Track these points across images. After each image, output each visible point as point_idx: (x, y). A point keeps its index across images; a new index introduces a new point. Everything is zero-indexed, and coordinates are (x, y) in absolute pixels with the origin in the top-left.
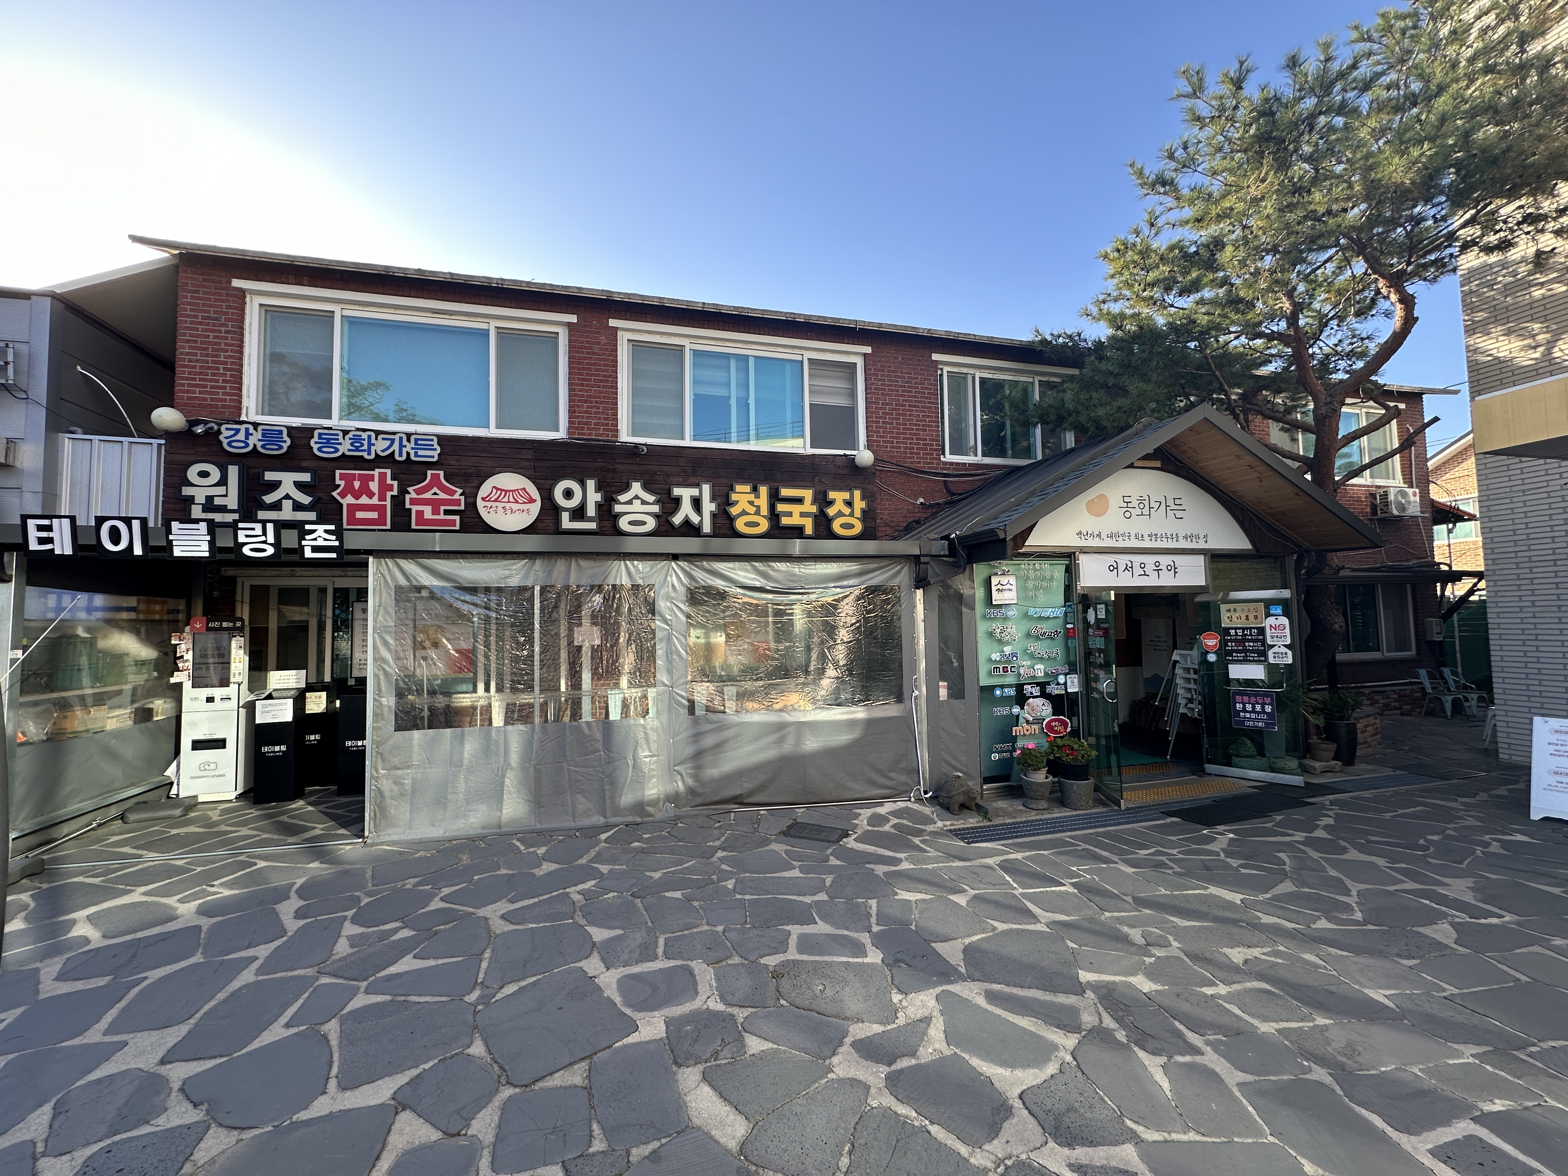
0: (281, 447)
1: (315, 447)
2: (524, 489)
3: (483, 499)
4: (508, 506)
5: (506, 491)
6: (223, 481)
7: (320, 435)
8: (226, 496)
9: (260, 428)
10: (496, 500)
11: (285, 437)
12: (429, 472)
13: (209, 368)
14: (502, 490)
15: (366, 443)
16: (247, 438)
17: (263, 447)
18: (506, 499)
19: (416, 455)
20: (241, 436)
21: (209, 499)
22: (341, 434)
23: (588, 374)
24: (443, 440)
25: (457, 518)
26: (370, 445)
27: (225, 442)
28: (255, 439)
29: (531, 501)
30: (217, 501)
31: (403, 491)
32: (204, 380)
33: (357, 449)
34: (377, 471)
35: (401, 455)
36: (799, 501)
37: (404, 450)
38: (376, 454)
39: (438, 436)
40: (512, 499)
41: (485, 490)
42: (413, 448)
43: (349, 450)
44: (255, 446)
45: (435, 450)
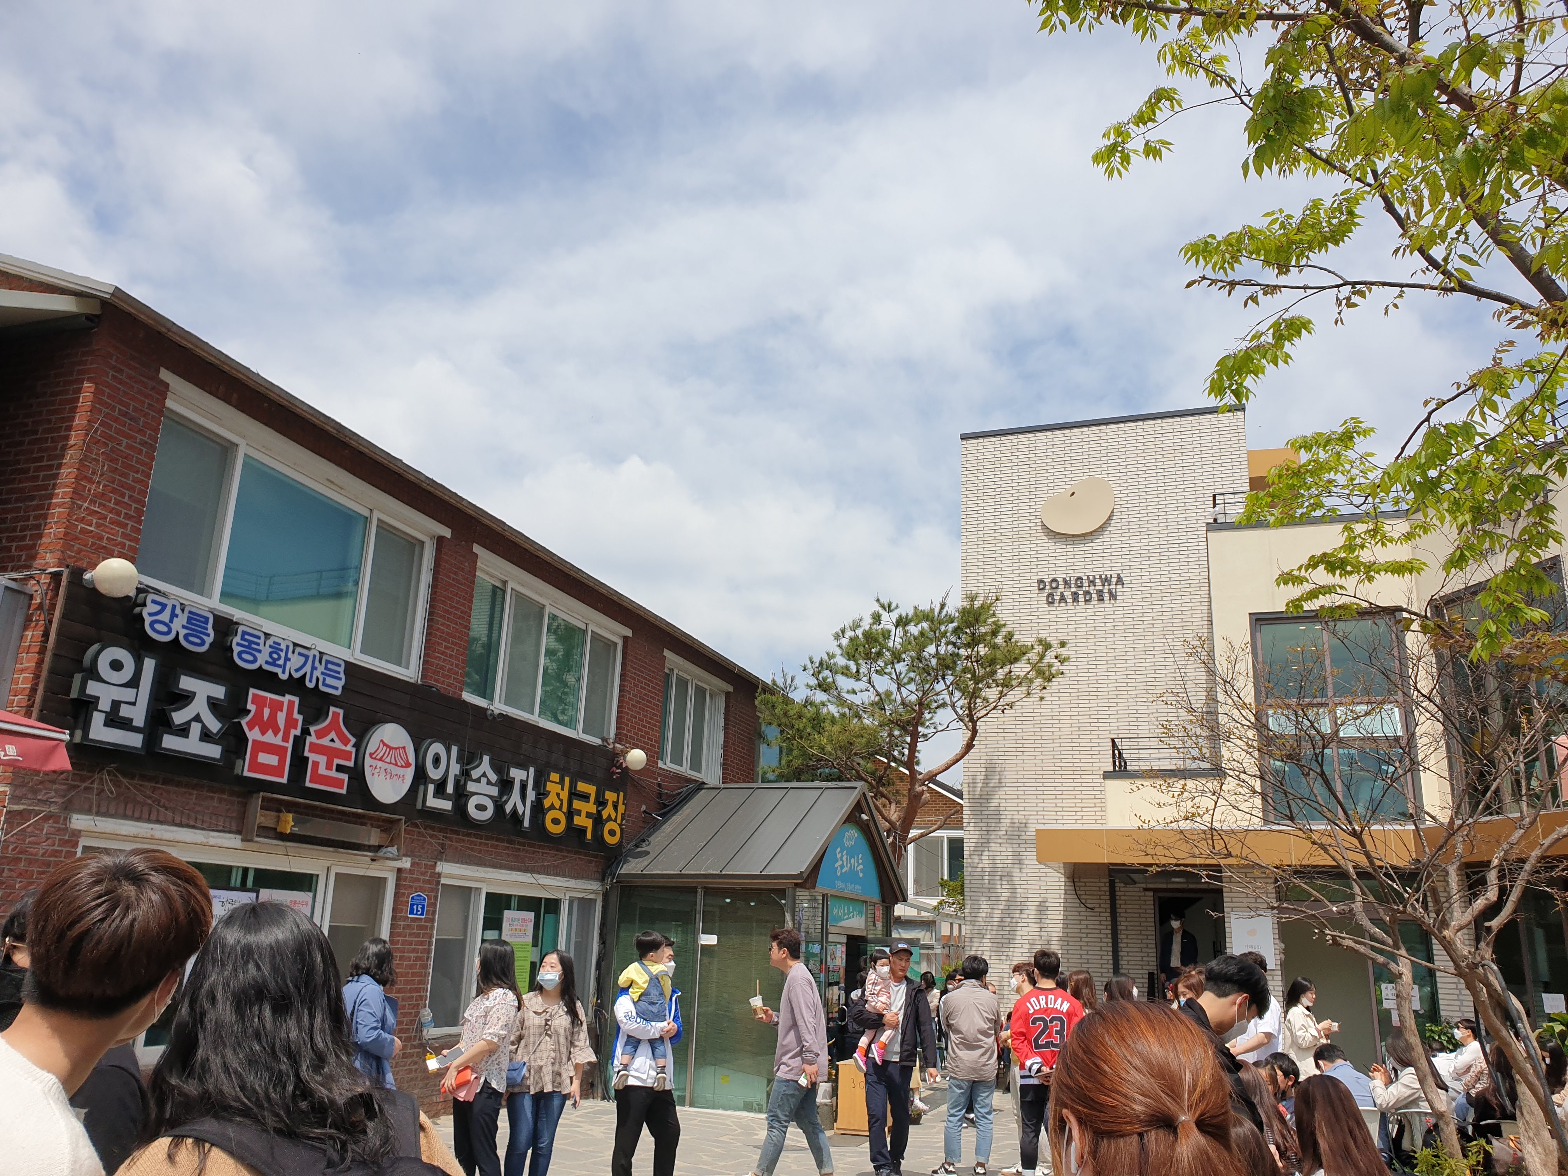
0: (203, 643)
1: (236, 649)
2: (404, 748)
3: (371, 755)
4: (390, 767)
5: (391, 748)
6: (134, 683)
7: (244, 633)
8: (134, 704)
9: (187, 609)
10: (380, 760)
11: (211, 631)
12: (332, 709)
14: (388, 746)
15: (283, 654)
16: (171, 621)
17: (186, 637)
18: (388, 759)
19: (324, 684)
20: (165, 616)
21: (116, 705)
22: (263, 637)
24: (351, 669)
25: (345, 777)
26: (287, 659)
27: (148, 620)
28: (178, 625)
29: (408, 765)
30: (125, 711)
31: (305, 732)
33: (273, 664)
34: (288, 697)
35: (311, 681)
36: (587, 798)
37: (315, 674)
38: (290, 674)
39: (345, 661)
40: (393, 760)
41: (374, 742)
42: (322, 673)
43: (267, 662)
44: (178, 633)
45: (340, 679)
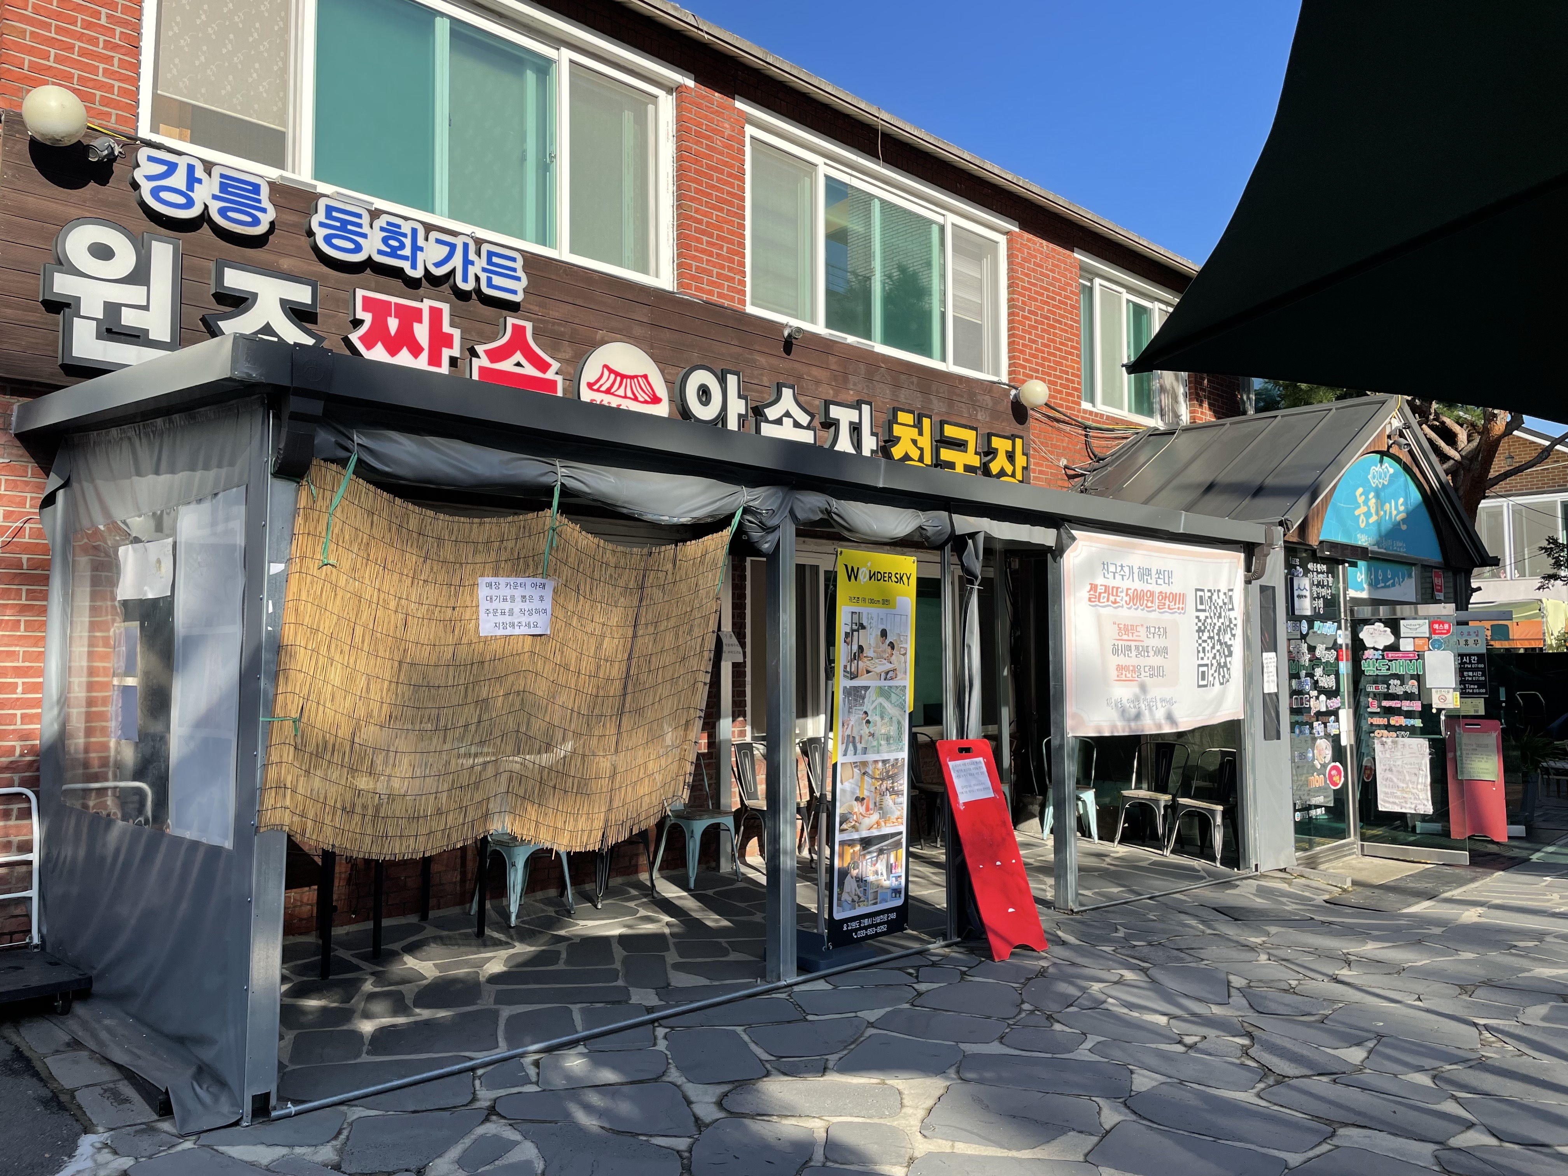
0: (256, 222)
1: (320, 234)
2: (645, 377)
3: (590, 386)
4: (624, 402)
5: (623, 377)
7: (329, 209)
8: (146, 308)
9: (216, 172)
10: (608, 391)
11: (266, 203)
12: (510, 321)
14: (617, 374)
15: (408, 242)
16: (190, 187)
17: (222, 212)
18: (621, 392)
19: (490, 284)
20: (178, 180)
21: (113, 309)
22: (366, 216)
24: (532, 262)
26: (416, 248)
27: (146, 188)
28: (205, 195)
29: (656, 400)
30: (129, 318)
31: (469, 352)
33: (393, 254)
34: (427, 303)
35: (465, 279)
36: (962, 446)
37: (472, 270)
38: (426, 270)
39: (524, 255)
40: (629, 394)
41: (591, 371)
42: (484, 270)
43: (380, 252)
44: (206, 207)
45: (518, 279)
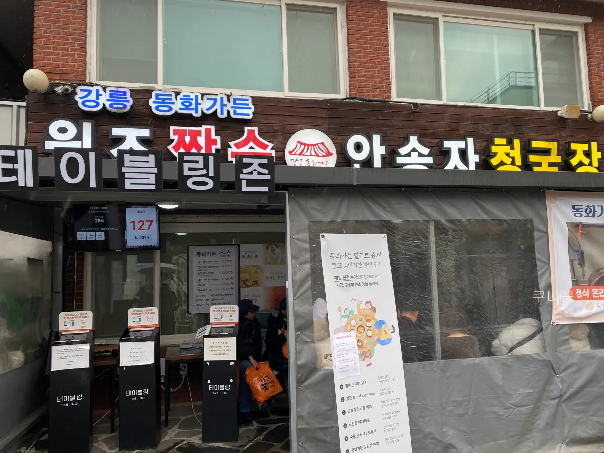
0: (125, 106)
1: (153, 105)
2: (323, 144)
3: (290, 153)
4: (310, 157)
5: (309, 146)
6: (78, 138)
7: (157, 95)
9: (108, 90)
10: (300, 154)
11: (129, 98)
12: (246, 129)
13: (61, 38)
14: (305, 145)
15: (194, 102)
16: (97, 98)
17: (111, 105)
18: (308, 153)
19: (235, 113)
20: (93, 96)
22: (174, 95)
23: (365, 43)
24: (255, 100)
26: (197, 104)
27: (80, 102)
28: (104, 100)
29: (329, 154)
31: (225, 146)
32: (57, 49)
33: (187, 108)
34: (204, 127)
35: (222, 113)
36: (546, 152)
37: (225, 109)
38: (203, 112)
39: (251, 97)
40: (313, 153)
41: (291, 145)
42: (232, 107)
44: (104, 105)
45: (250, 108)
